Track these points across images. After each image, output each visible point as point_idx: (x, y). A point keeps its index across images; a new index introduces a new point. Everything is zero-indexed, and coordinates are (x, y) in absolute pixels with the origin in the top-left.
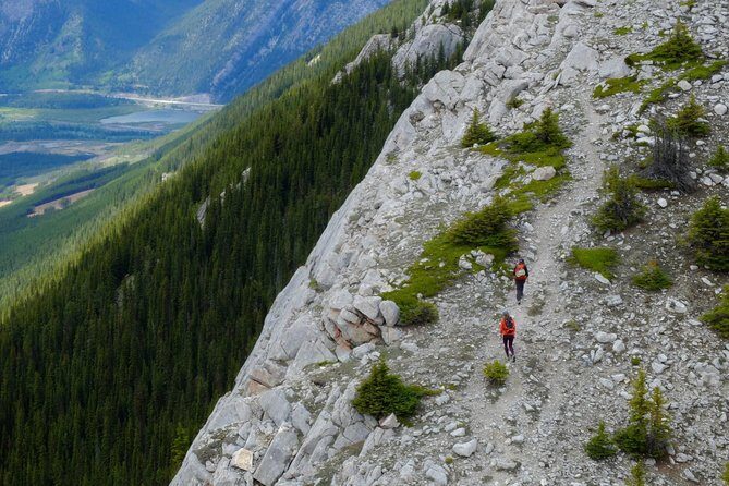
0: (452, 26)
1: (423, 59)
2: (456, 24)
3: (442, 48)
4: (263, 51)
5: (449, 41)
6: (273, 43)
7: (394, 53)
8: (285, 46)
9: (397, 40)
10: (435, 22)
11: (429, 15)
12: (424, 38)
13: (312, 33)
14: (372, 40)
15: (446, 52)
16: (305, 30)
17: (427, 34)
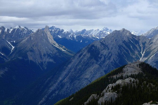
0: (114, 93)
1: (106, 102)
2: (116, 92)
3: (112, 99)
4: (54, 95)
5: (113, 97)
6: (57, 92)
7: (98, 100)
8: (61, 93)
9: (98, 96)
10: (109, 92)
11: (108, 89)
12: (107, 96)
13: (69, 89)
14: (91, 96)
15: (113, 100)
16: (67, 88)
17: (108, 95)
